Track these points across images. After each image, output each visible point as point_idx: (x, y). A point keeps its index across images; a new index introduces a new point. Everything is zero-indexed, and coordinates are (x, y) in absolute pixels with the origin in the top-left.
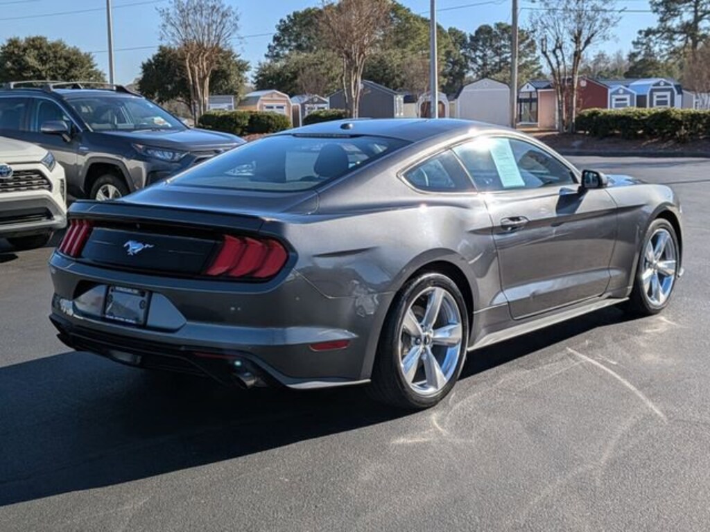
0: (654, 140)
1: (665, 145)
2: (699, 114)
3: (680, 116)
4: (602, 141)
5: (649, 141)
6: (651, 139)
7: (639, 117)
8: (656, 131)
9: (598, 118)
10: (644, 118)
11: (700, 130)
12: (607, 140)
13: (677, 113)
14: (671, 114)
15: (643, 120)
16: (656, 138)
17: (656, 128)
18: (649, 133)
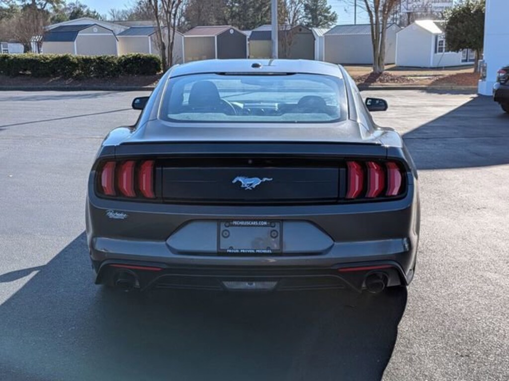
0: (57, 78)
1: (67, 82)
2: (90, 59)
3: (76, 60)
4: (15, 79)
5: (54, 79)
6: (55, 77)
7: (44, 61)
8: (59, 70)
9: (9, 60)
10: (48, 61)
11: (92, 71)
12: (19, 78)
13: (73, 58)
14: (70, 59)
15: (47, 63)
16: (58, 76)
17: (59, 69)
18: (54, 73)
